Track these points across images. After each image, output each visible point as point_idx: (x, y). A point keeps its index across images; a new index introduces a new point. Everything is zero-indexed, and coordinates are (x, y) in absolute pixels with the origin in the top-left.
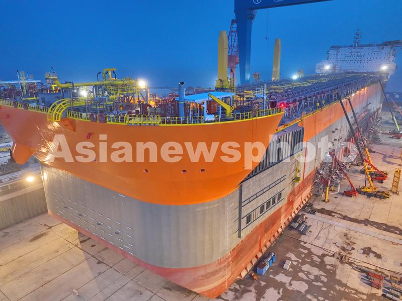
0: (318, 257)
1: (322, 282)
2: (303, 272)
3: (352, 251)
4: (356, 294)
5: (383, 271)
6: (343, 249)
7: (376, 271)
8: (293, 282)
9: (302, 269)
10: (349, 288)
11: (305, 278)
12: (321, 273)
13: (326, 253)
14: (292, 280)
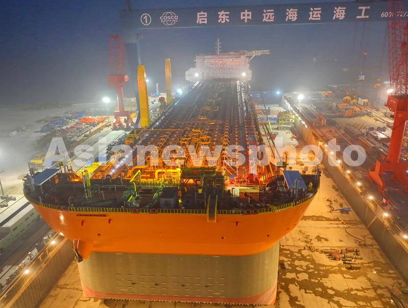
0: (297, 252)
1: (312, 268)
2: (297, 266)
3: (312, 242)
4: (332, 268)
5: (334, 248)
6: (306, 242)
7: (331, 249)
8: (298, 275)
9: (296, 265)
10: (327, 266)
11: (302, 270)
12: (307, 263)
13: (300, 248)
14: (296, 275)
